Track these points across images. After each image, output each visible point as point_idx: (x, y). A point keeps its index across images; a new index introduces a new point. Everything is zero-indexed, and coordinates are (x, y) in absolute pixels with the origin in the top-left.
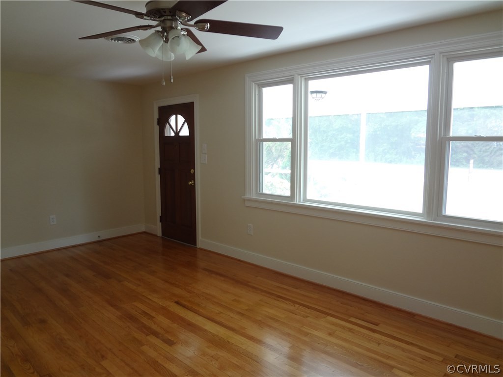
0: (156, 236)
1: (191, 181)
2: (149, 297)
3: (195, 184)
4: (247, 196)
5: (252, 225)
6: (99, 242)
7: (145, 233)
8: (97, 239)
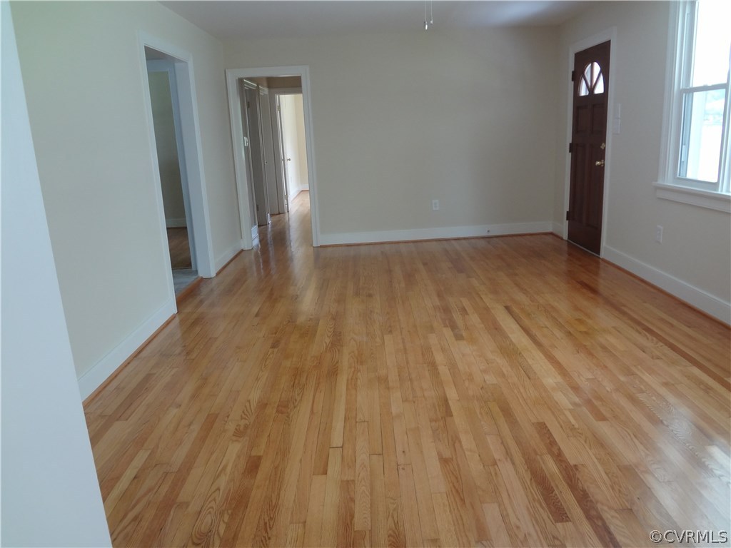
0: (562, 239)
1: (600, 161)
2: (483, 297)
3: (604, 164)
4: (660, 182)
5: (662, 228)
6: (487, 238)
7: (551, 234)
8: (485, 234)
